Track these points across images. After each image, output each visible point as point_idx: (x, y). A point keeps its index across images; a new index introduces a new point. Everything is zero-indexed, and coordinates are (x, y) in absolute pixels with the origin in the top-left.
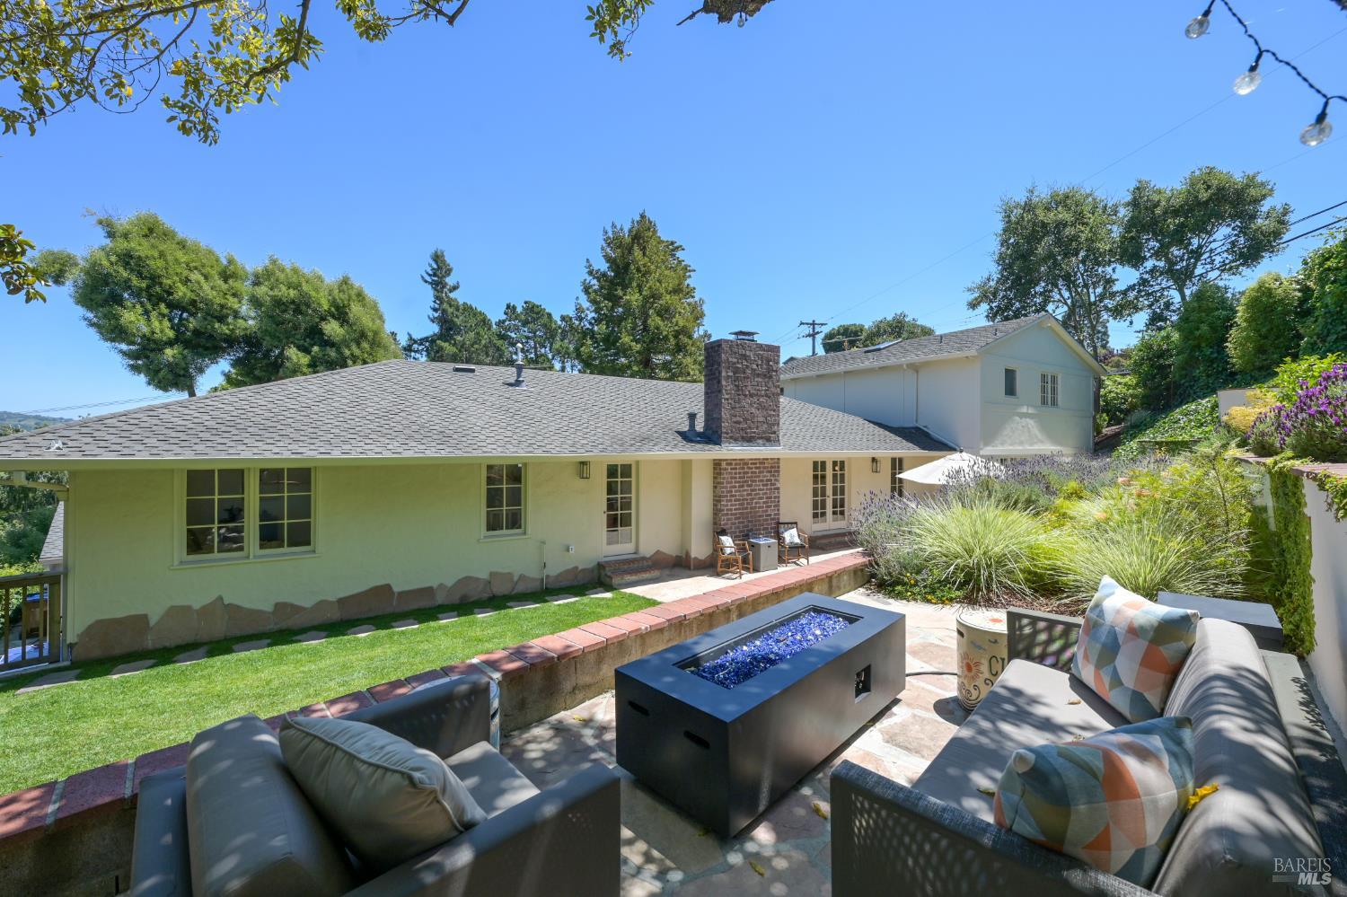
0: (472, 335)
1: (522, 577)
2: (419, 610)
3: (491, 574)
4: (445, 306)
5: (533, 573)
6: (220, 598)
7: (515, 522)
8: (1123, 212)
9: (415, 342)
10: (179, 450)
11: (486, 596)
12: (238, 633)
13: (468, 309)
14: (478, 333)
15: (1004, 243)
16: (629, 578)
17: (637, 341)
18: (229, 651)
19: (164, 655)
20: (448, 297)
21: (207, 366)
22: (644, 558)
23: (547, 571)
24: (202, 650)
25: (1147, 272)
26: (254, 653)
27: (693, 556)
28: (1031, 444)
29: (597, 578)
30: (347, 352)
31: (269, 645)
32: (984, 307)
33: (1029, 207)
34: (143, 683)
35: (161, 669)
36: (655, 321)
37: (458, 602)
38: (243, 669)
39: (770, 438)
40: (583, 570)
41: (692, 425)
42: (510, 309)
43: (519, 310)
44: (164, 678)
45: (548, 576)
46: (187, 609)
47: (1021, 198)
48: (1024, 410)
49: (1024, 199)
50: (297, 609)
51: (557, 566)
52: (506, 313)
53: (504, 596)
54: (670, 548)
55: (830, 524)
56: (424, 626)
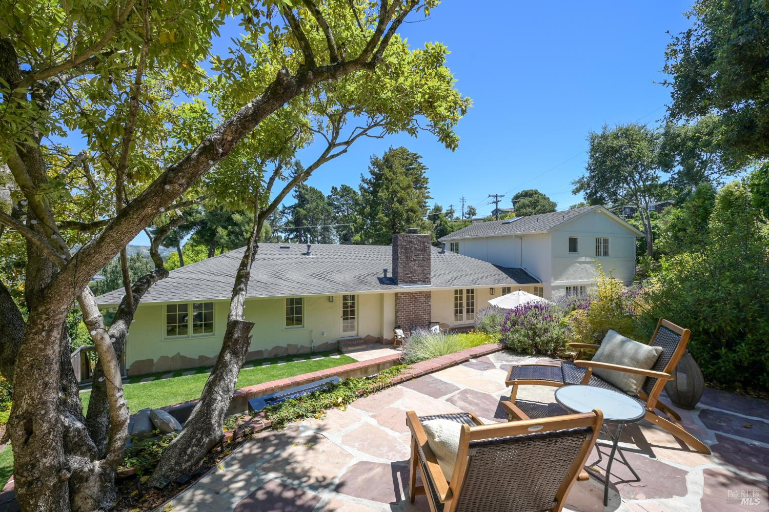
0: (314, 204)
1: (302, 347)
2: (256, 360)
3: (288, 345)
4: (301, 190)
5: (307, 344)
6: (179, 353)
7: (299, 321)
8: (662, 139)
9: (286, 208)
10: (163, 298)
11: (286, 354)
12: (185, 368)
13: (313, 190)
14: (317, 203)
15: (592, 157)
16: (350, 348)
17: (386, 216)
18: (180, 375)
19: (158, 375)
20: (302, 184)
21: (185, 236)
22: (361, 339)
23: (314, 344)
24: (172, 374)
25: (675, 174)
26: (189, 377)
27: (384, 338)
28: (588, 278)
29: (337, 348)
30: (243, 229)
31: (195, 373)
32: (582, 193)
33: (604, 137)
34: (150, 386)
35: (157, 381)
36: (396, 205)
37: (272, 357)
38: (184, 383)
39: (426, 280)
40: (331, 344)
41: (385, 275)
42: (334, 189)
43: (339, 189)
44: (157, 385)
45: (314, 346)
46: (167, 357)
47: (599, 132)
48: (583, 259)
49: (601, 133)
50: (207, 358)
51: (318, 342)
52: (332, 192)
53: (294, 355)
54: (374, 333)
55: (465, 321)
56: (255, 368)
